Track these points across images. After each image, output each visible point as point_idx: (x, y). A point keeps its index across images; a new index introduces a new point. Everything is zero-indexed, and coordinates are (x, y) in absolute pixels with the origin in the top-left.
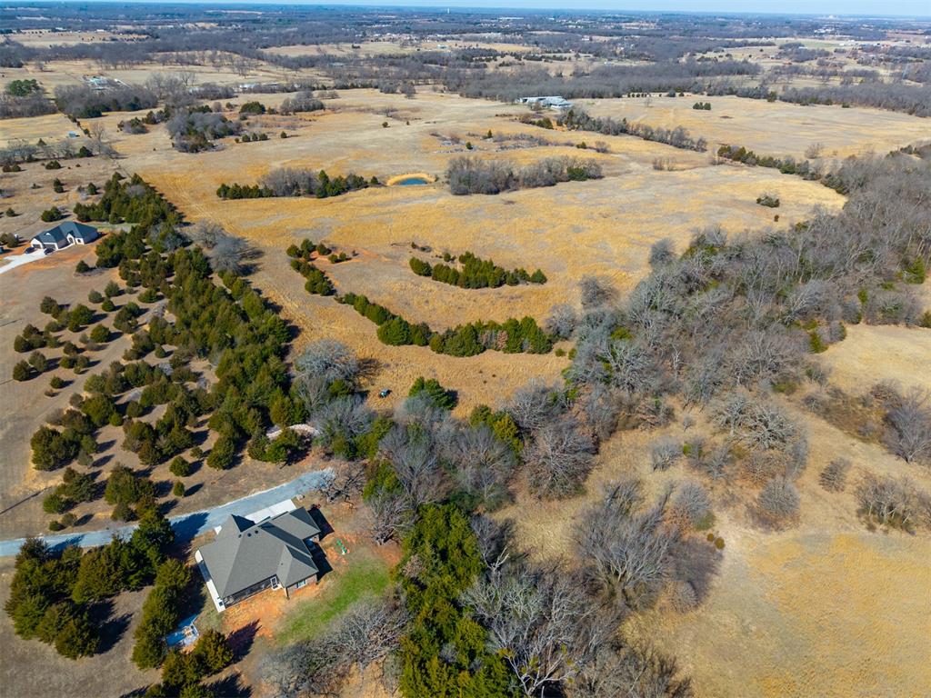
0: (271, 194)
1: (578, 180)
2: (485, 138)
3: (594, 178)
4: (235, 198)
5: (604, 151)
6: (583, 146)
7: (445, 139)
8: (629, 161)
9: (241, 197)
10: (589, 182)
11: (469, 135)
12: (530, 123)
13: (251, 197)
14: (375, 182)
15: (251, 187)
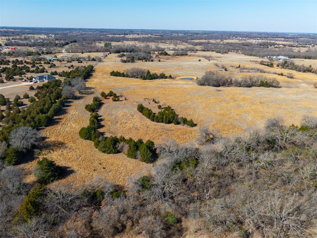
0: (128, 76)
1: (265, 87)
2: (237, 68)
3: (275, 87)
4: (115, 76)
5: (292, 78)
6: (282, 75)
7: (219, 67)
8: (302, 83)
9: (117, 76)
10: (271, 88)
11: (231, 66)
12: (263, 64)
13: (120, 76)
14: (170, 77)
15: (121, 73)
